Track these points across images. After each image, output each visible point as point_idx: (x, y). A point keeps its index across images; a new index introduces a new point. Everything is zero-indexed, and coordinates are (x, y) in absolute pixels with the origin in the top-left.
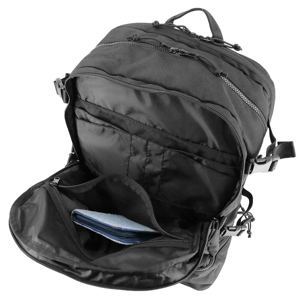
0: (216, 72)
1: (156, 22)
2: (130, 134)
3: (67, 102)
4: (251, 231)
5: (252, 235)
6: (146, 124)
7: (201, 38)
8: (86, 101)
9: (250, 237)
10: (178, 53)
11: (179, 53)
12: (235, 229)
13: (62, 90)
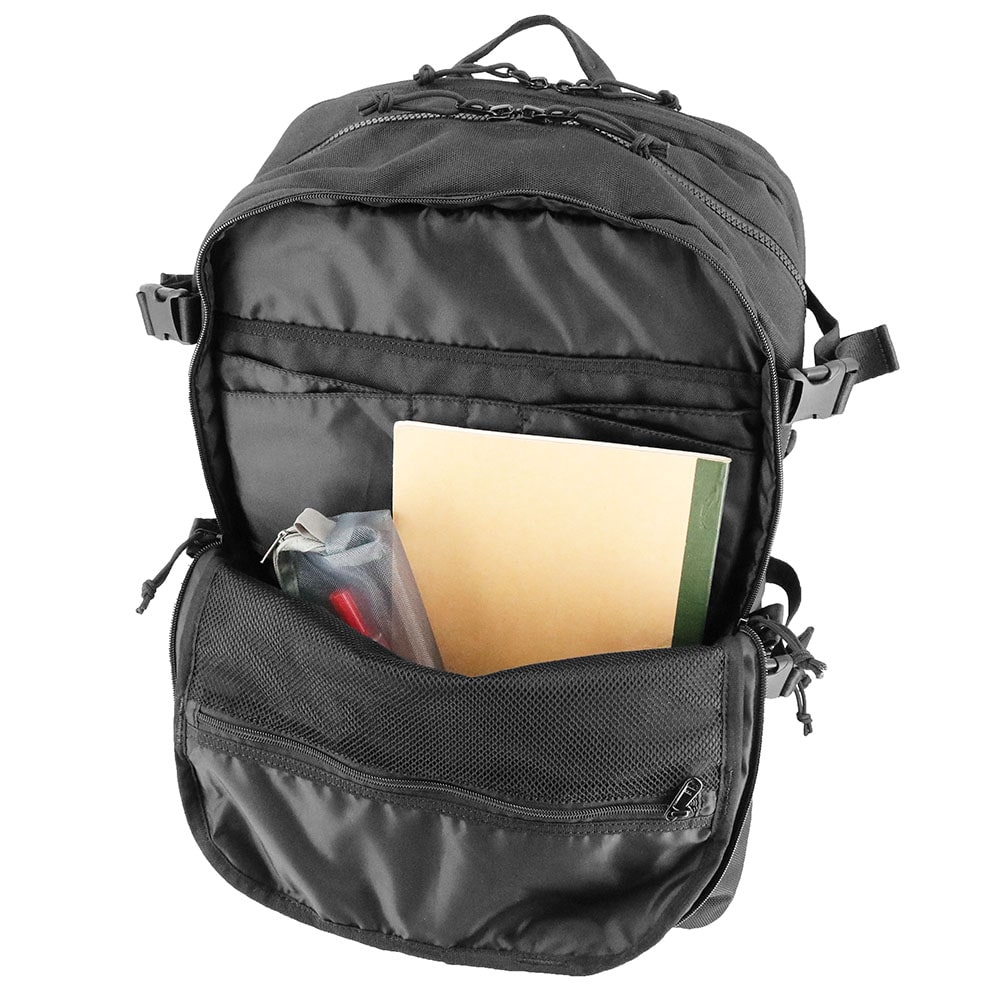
0: (637, 142)
1: (426, 68)
2: (405, 396)
3: (192, 341)
4: (808, 712)
5: (813, 725)
6: (455, 345)
7: (565, 88)
8: (255, 319)
9: (810, 731)
10: (516, 116)
11: (519, 116)
12: (775, 665)
13: (177, 299)
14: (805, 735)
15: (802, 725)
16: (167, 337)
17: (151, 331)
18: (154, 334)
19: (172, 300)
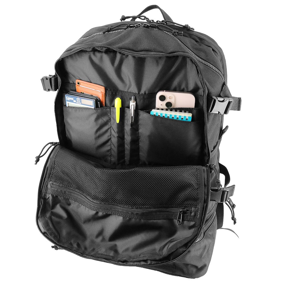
2: (109, 108)
3: (56, 90)
5: (237, 221)
9: (236, 223)
13: (51, 78)
14: (234, 224)
15: (233, 221)
16: (49, 90)
17: (45, 89)
18: (46, 90)
19: (50, 78)
